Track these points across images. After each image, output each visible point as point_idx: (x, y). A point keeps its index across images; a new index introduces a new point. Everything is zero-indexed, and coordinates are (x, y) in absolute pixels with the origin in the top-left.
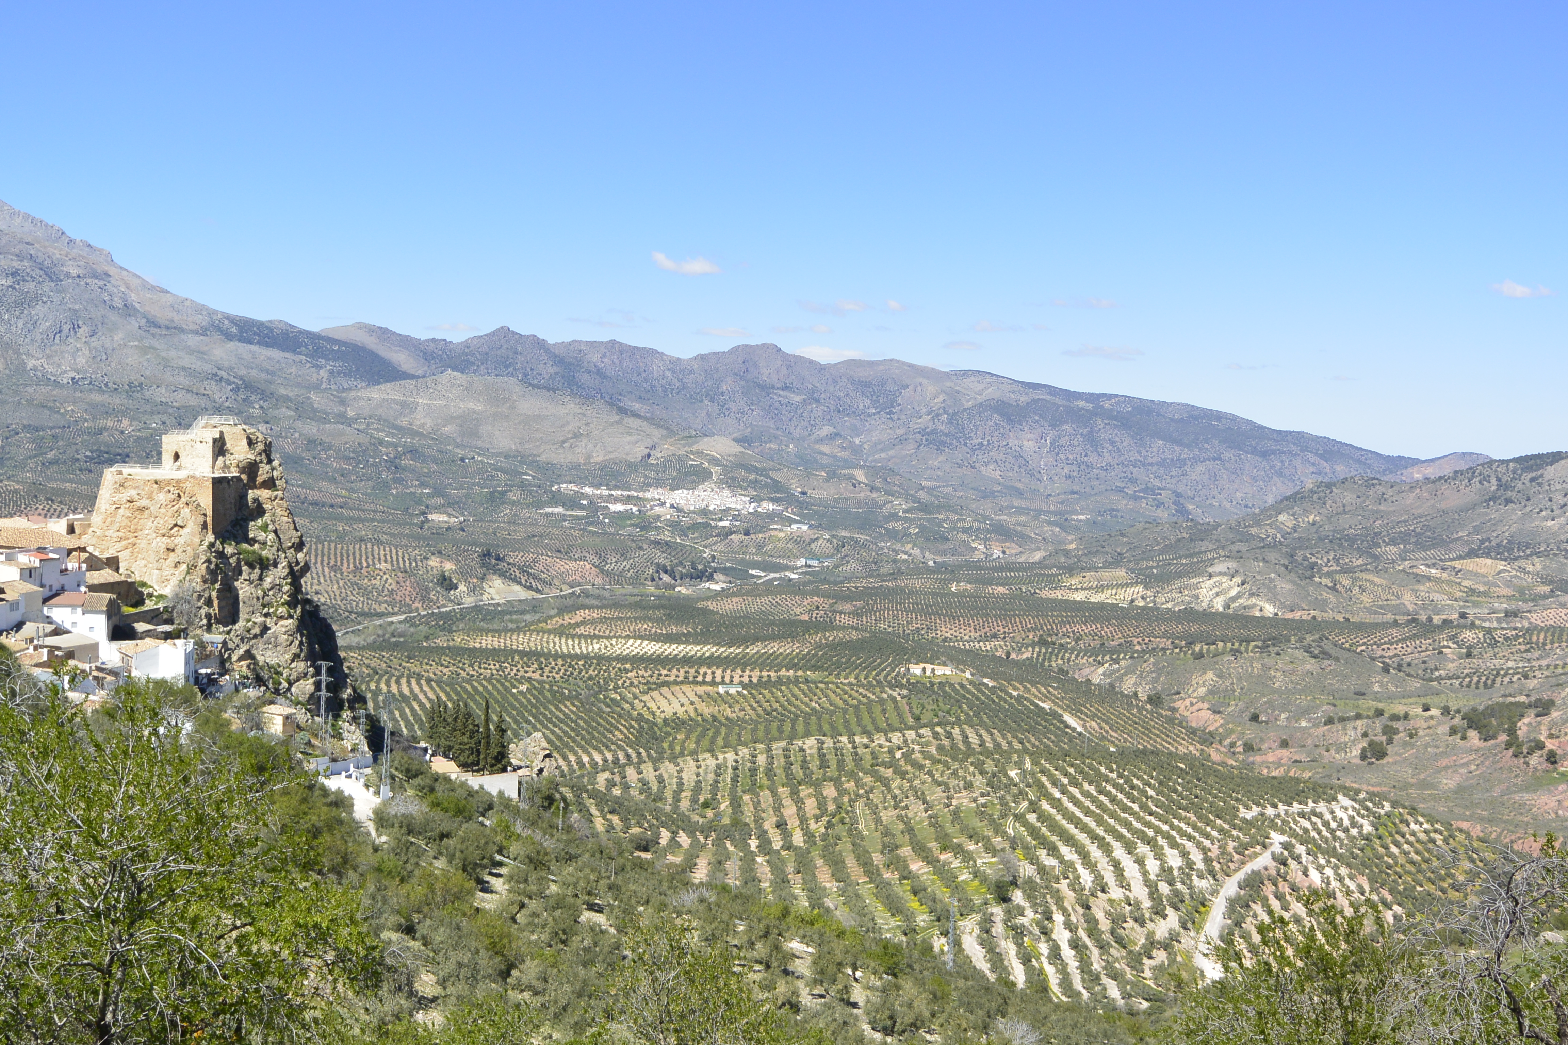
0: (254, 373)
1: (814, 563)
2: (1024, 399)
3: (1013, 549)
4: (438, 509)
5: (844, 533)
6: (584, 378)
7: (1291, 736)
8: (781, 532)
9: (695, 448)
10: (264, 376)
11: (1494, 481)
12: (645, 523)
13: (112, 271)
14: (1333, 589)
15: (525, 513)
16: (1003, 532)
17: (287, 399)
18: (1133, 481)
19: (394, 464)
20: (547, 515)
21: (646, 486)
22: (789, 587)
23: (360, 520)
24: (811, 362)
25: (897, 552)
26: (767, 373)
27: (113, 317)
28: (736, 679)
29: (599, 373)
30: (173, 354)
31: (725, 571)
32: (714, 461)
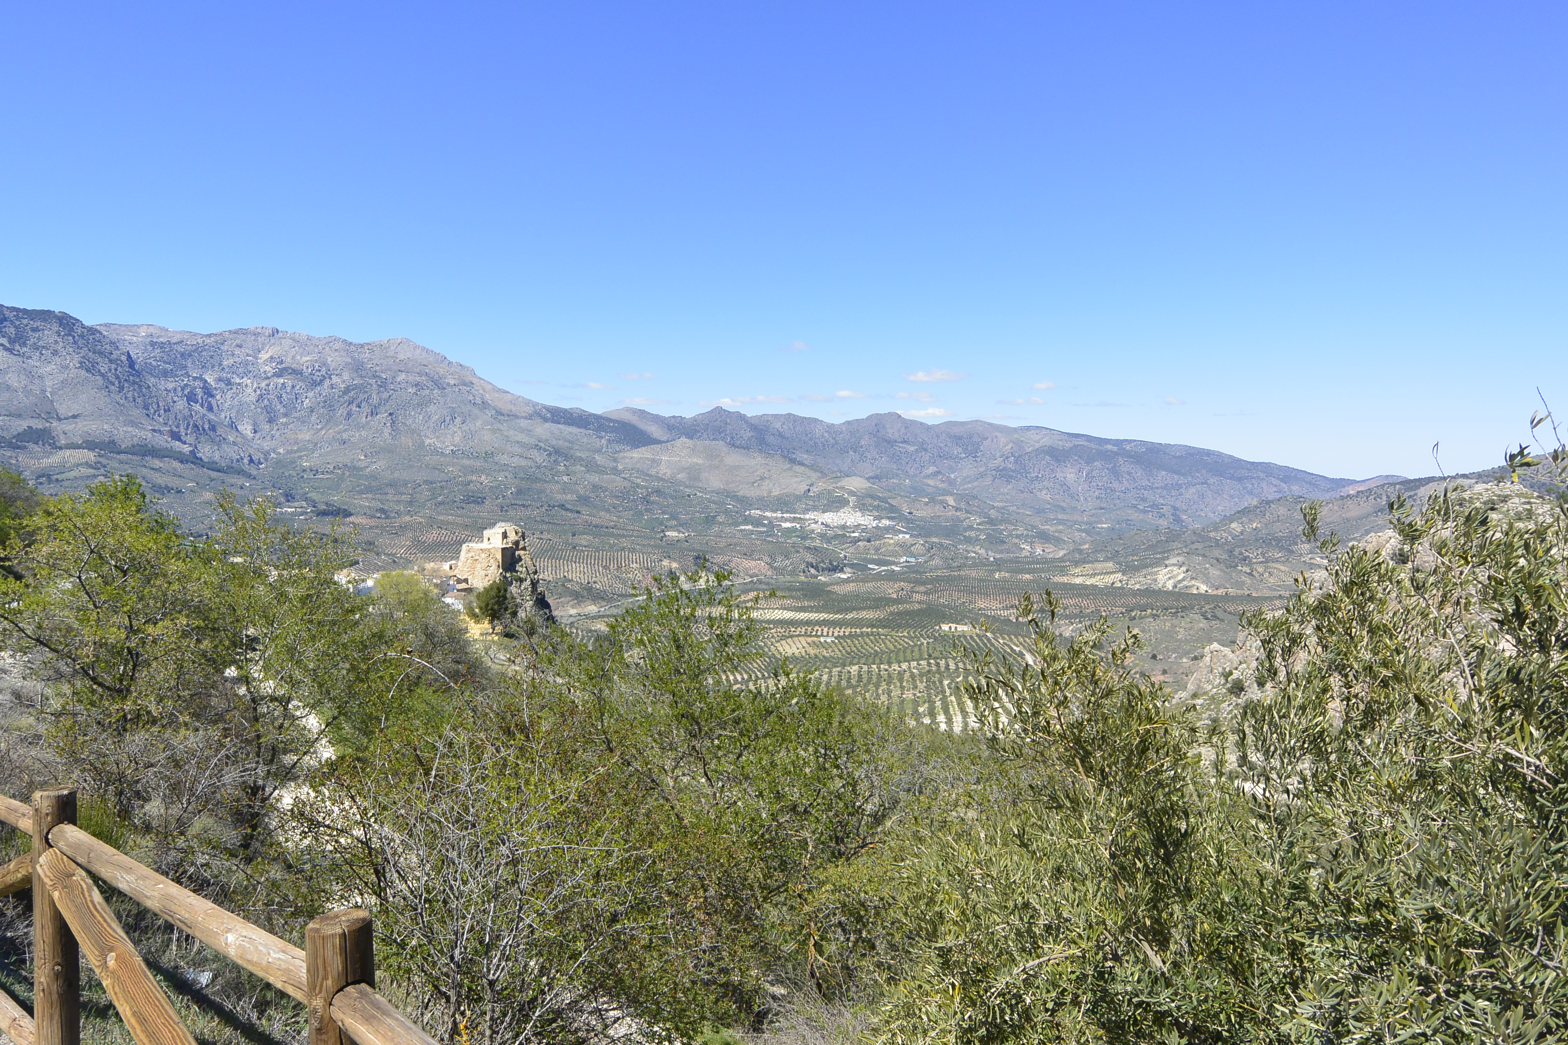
0: (561, 442)
1: (913, 560)
2: (1068, 445)
3: (1050, 548)
4: (672, 528)
5: (935, 540)
6: (770, 439)
7: (1170, 668)
8: (891, 540)
9: (839, 485)
10: (567, 444)
11: (1384, 498)
12: (804, 535)
13: (475, 381)
14: (1250, 574)
15: (727, 530)
16: (1044, 537)
17: (581, 459)
18: (1144, 500)
19: (646, 500)
20: (741, 530)
21: (806, 511)
22: (892, 577)
23: (624, 536)
24: (922, 424)
25: (968, 552)
26: (892, 432)
27: (476, 411)
28: (836, 634)
29: (780, 435)
30: (511, 433)
31: (852, 566)
32: (852, 493)
